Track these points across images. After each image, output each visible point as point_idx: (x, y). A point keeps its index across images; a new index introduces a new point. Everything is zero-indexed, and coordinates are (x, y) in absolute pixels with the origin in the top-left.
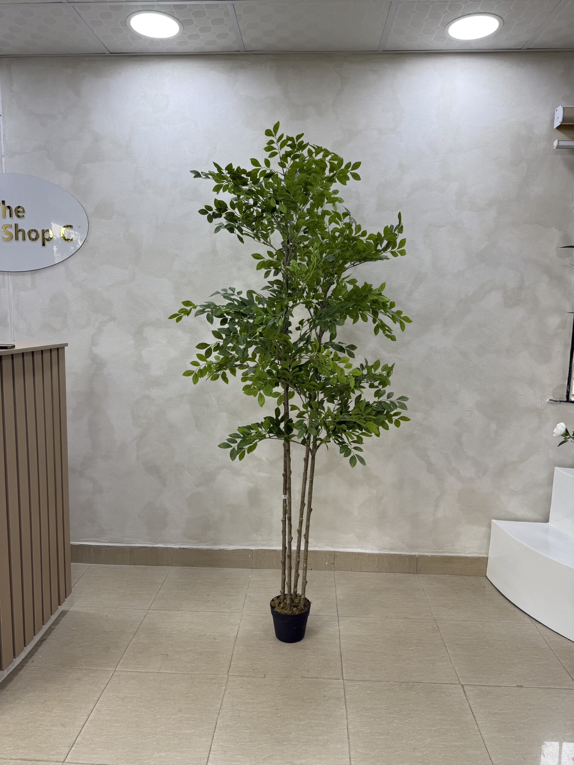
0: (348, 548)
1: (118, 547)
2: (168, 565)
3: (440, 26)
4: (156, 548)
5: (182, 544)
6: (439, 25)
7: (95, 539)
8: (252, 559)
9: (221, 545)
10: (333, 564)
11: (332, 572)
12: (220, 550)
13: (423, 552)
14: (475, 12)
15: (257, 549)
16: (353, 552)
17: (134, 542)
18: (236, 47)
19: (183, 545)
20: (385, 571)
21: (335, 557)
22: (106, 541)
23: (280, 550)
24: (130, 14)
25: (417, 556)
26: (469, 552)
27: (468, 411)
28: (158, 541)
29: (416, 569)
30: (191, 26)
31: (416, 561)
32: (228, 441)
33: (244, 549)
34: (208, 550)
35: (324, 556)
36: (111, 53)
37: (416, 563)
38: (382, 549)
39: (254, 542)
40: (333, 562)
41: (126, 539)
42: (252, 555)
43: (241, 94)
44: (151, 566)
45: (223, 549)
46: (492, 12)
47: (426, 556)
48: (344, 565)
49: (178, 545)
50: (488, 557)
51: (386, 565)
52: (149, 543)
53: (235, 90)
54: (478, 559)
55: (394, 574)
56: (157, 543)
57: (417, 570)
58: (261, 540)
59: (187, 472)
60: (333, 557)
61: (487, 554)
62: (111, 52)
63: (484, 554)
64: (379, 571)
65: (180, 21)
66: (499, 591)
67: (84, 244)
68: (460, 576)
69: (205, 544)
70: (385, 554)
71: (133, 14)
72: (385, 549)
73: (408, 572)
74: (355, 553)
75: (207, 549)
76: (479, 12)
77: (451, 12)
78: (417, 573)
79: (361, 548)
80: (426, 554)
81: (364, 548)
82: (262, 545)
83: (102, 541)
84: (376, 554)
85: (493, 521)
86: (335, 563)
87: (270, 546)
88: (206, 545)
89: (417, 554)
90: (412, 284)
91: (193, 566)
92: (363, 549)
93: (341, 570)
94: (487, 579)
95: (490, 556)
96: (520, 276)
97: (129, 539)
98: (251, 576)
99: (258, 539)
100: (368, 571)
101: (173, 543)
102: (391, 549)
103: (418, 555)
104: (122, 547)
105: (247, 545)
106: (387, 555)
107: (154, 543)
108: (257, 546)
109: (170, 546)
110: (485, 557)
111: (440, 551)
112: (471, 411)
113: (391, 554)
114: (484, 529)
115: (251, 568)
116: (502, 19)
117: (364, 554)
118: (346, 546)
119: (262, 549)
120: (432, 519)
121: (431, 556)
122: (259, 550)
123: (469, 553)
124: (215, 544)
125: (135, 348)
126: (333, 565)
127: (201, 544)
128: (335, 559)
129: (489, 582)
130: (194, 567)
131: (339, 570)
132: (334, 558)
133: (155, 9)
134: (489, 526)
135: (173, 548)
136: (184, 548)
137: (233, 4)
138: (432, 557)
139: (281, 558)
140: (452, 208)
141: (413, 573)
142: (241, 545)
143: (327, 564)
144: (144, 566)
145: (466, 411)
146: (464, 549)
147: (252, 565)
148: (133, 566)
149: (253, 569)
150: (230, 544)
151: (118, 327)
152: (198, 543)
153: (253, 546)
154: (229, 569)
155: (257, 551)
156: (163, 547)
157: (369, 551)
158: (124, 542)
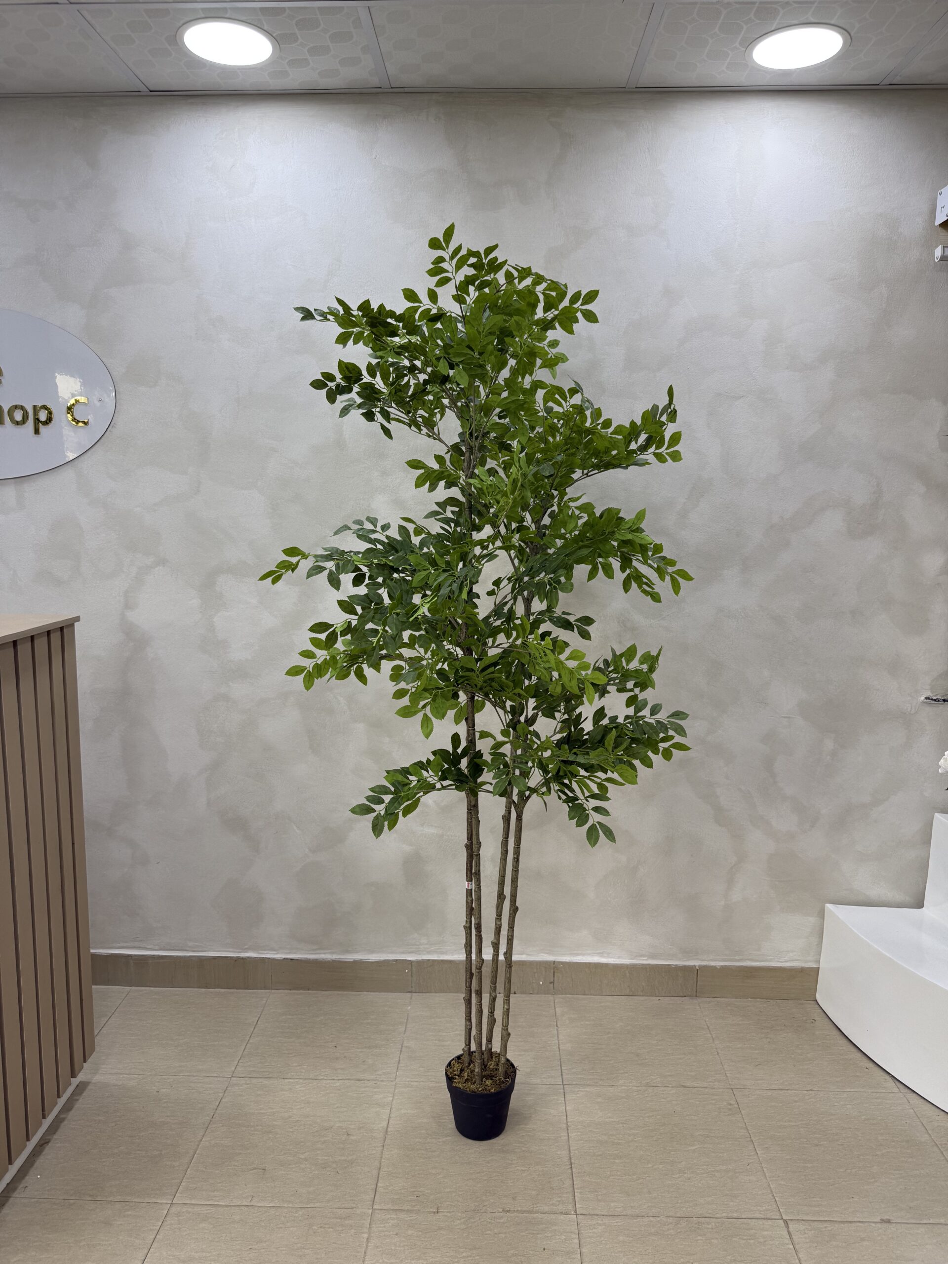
0: (577, 955)
1: (178, 957)
2: (265, 988)
3: (738, 46)
4: (243, 958)
5: (288, 951)
6: (737, 44)
7: (137, 944)
8: (412, 976)
9: (357, 952)
10: (553, 983)
11: (551, 997)
12: (355, 962)
13: (708, 961)
14: (802, 22)
15: (420, 959)
16: (585, 963)
17: (206, 949)
18: (375, 81)
19: (290, 953)
20: (641, 994)
21: (556, 971)
22: (157, 947)
23: (461, 962)
24: (184, 24)
25: (697, 968)
26: (787, 959)
27: (785, 717)
28: (246, 947)
29: (695, 989)
30: (293, 45)
31: (696, 976)
32: (368, 800)
33: (397, 960)
34: (334, 961)
35: (537, 969)
36: (151, 91)
37: (695, 980)
38: (636, 956)
39: (415, 947)
40: (552, 980)
41: (190, 944)
42: (412, 969)
43: (384, 164)
44: (235, 990)
45: (361, 960)
46: (833, 22)
47: (712, 966)
48: (571, 985)
49: (282, 953)
50: (819, 968)
51: (643, 984)
52: (231, 950)
53: (374, 156)
54: (802, 970)
55: (658, 998)
56: (246, 950)
57: (696, 992)
58: (427, 944)
59: (295, 828)
60: (552, 971)
61: (818, 961)
62: (152, 89)
63: (810, 961)
64: (631, 994)
65: (274, 35)
66: (839, 1029)
67: (108, 430)
68: (772, 1001)
69: (330, 951)
70: (643, 965)
71: (187, 24)
72: (642, 956)
73: (682, 994)
74: (590, 964)
75: (333, 961)
76: (808, 21)
77: (758, 21)
78: (696, 996)
79: (601, 954)
80: (712, 964)
81: (606, 955)
82: (429, 953)
83: (148, 947)
84: (627, 965)
85: (829, 906)
86: (555, 982)
87: (442, 953)
88: (331, 953)
89: (696, 963)
90: (686, 499)
91: (308, 990)
92: (604, 957)
93: (566, 994)
94: (817, 1006)
95: (822, 965)
96: (875, 484)
97: (197, 944)
98: (409, 1008)
99: (422, 942)
100: (613, 994)
101: (272, 949)
102: (652, 956)
103: (699, 966)
104: (185, 957)
105: (403, 953)
106: (645, 967)
107: (241, 951)
108: (420, 954)
109: (268, 956)
110: (814, 968)
111: (737, 958)
112: (789, 718)
113: (653, 965)
114: (813, 920)
115: (409, 992)
116: (849, 34)
117: (606, 965)
118: (575, 952)
119: (429, 960)
120: (723, 903)
121: (722, 966)
122: (423, 961)
123: (786, 962)
124: (347, 952)
125: (201, 612)
126: (552, 985)
127: (322, 951)
128: (556, 974)
129: (821, 1010)
130: (310, 991)
131: (562, 994)
132: (554, 972)
133: (227, 16)
134: (822, 914)
135: (274, 959)
136: (292, 959)
137: (369, 7)
138: (723, 968)
139: (463, 975)
140: (757, 365)
141: (690, 996)
142: (392, 953)
143: (541, 983)
144: (223, 990)
145: (782, 717)
146: (778, 954)
147: (412, 987)
148: (203, 990)
149: (414, 994)
150: (372, 952)
151: (172, 575)
152: (316, 950)
153: (413, 954)
154: (372, 993)
155: (420, 963)
156: (255, 956)
157: (614, 960)
158: (188, 949)
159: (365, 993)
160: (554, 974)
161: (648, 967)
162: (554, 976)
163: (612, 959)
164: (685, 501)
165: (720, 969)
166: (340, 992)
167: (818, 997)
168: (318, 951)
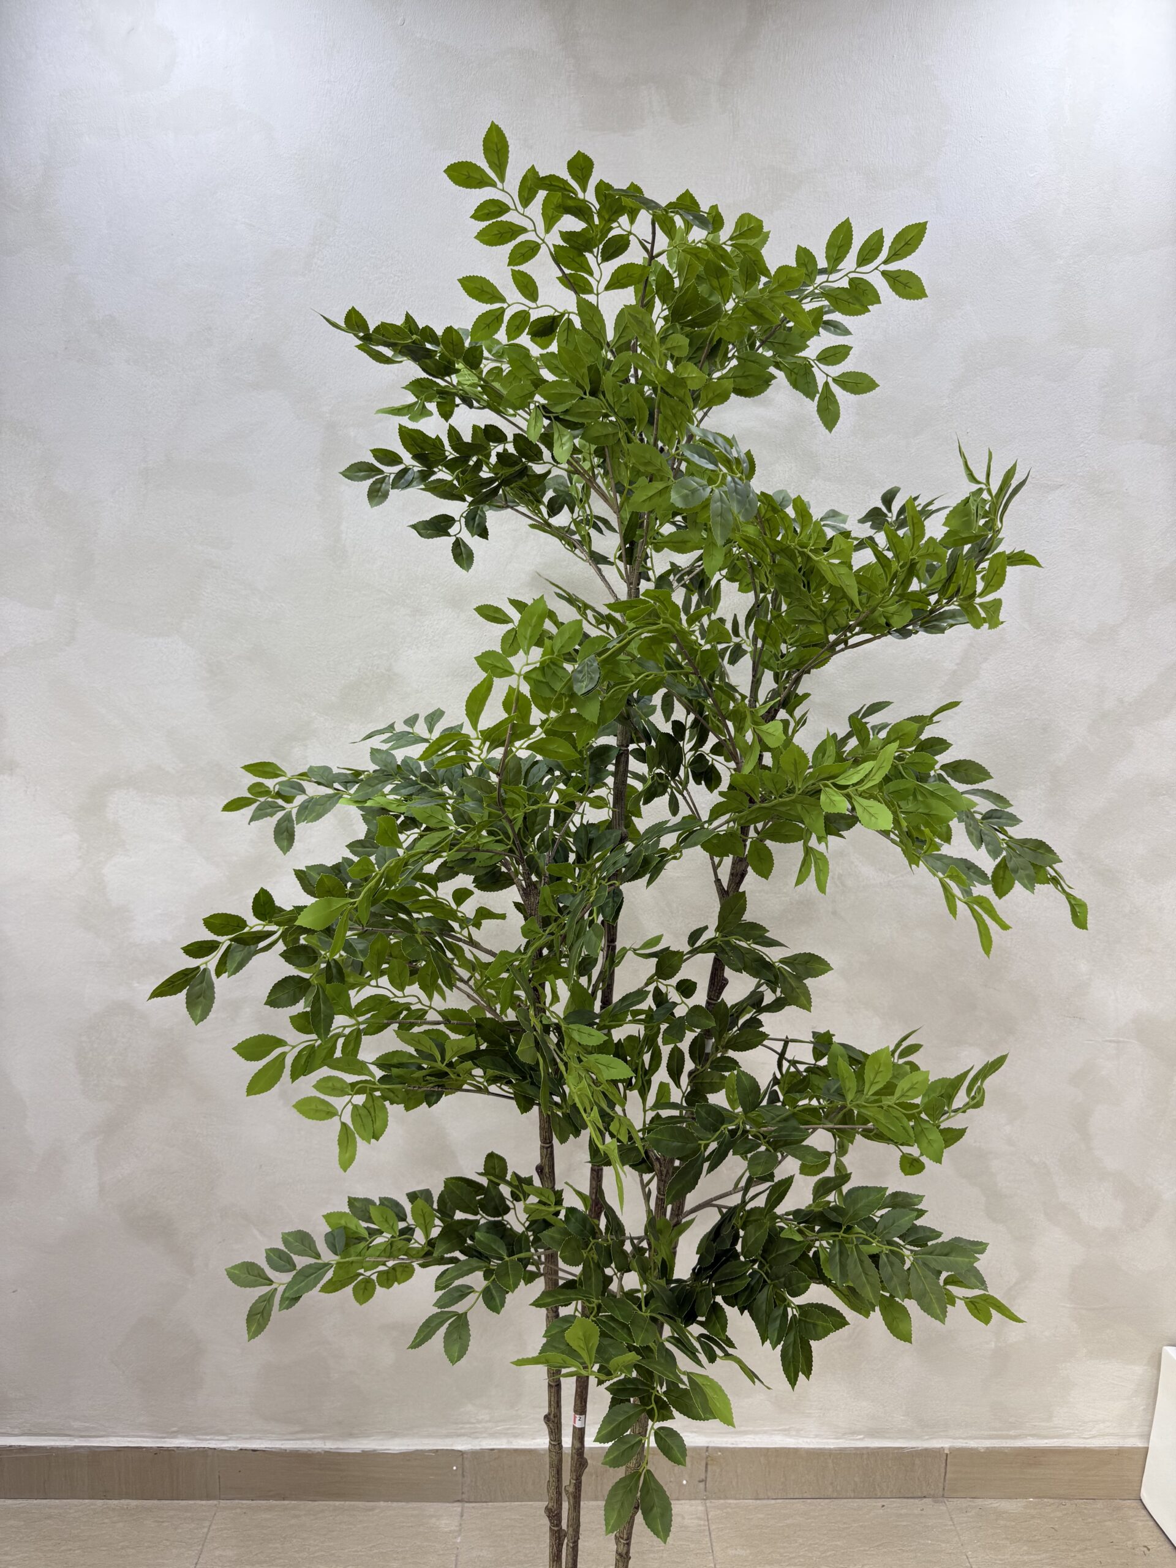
0: (746, 1433)
1: (52, 1448)
2: (208, 1497)
4: (168, 1450)
5: (248, 1436)
8: (463, 1476)
9: (368, 1437)
10: (704, 1481)
11: (700, 1505)
12: (365, 1454)
13: (966, 1440)
15: (478, 1448)
16: (761, 1449)
17: (104, 1432)
19: (250, 1438)
20: (852, 1495)
21: (709, 1462)
22: (16, 1431)
23: (544, 1450)
25: (947, 1451)
26: (1094, 1432)
27: (1110, 1041)
28: (174, 1429)
29: (941, 1485)
31: (944, 1465)
33: (437, 1451)
34: (328, 1453)
37: (943, 1470)
38: (845, 1434)
39: (468, 1426)
40: (703, 1477)
41: (76, 1424)
42: (463, 1465)
43: (418, 35)
44: (156, 1502)
45: (375, 1450)
47: (972, 1449)
48: (734, 1483)
49: (238, 1439)
50: (1147, 1448)
51: (857, 1479)
52: (147, 1434)
54: (1120, 1453)
55: (881, 1502)
56: (174, 1435)
57: (944, 1489)
58: (489, 1421)
59: (256, 1232)
60: (703, 1463)
61: (1148, 1436)
63: (1133, 1436)
64: (835, 1495)
68: (1068, 1503)
69: (320, 1435)
70: (856, 1449)
72: (853, 1433)
73: (919, 1494)
74: (768, 1449)
75: (326, 1452)
78: (943, 1496)
79: (786, 1432)
80: (972, 1444)
81: (794, 1433)
82: (493, 1435)
84: (830, 1450)
85: (1168, 1349)
86: (708, 1479)
87: (514, 1438)
88: (324, 1438)
89: (945, 1444)
90: (957, 664)
91: (284, 1499)
92: (791, 1437)
93: (726, 1498)
94: (1144, 1512)
95: (1156, 1445)
99: (480, 1418)
100: (805, 1495)
101: (220, 1433)
102: (872, 1434)
103: (950, 1449)
104: (65, 1450)
105: (448, 1436)
106: (859, 1453)
107: (164, 1435)
108: (478, 1438)
109: (212, 1444)
110: (1138, 1448)
111: (1012, 1433)
112: (1118, 1042)
113: (872, 1449)
114: (1141, 1370)
115: (458, 1501)
117: (795, 1452)
118: (743, 1429)
119: (492, 1449)
120: (993, 1345)
121: (987, 1448)
122: (483, 1451)
123: (1094, 1437)
124: (351, 1435)
125: (80, 857)
126: (702, 1485)
127: (307, 1436)
128: (709, 1467)
129: (1151, 1523)
130: (286, 1502)
131: (720, 1498)
132: (707, 1464)
134: (1156, 1362)
135: (223, 1451)
136: (254, 1451)
138: (990, 1452)
139: (546, 1473)
140: (1089, 431)
141: (933, 1497)
142: (429, 1436)
143: (685, 1482)
144: (134, 1503)
145: (1107, 1041)
146: (1080, 1426)
147: (463, 1493)
148: (99, 1502)
149: (467, 1505)
150: (394, 1435)
151: (26, 791)
152: (297, 1432)
153: (466, 1438)
154: (395, 1504)
155: (478, 1455)
156: (189, 1446)
157: (808, 1440)
158: (71, 1433)
159: (382, 1504)
160: (706, 1467)
161: (865, 1452)
162: (706, 1471)
163: (805, 1440)
164: (956, 667)
165: (984, 1452)
166: (337, 1503)
167: (1144, 1495)
168: (299, 1436)
